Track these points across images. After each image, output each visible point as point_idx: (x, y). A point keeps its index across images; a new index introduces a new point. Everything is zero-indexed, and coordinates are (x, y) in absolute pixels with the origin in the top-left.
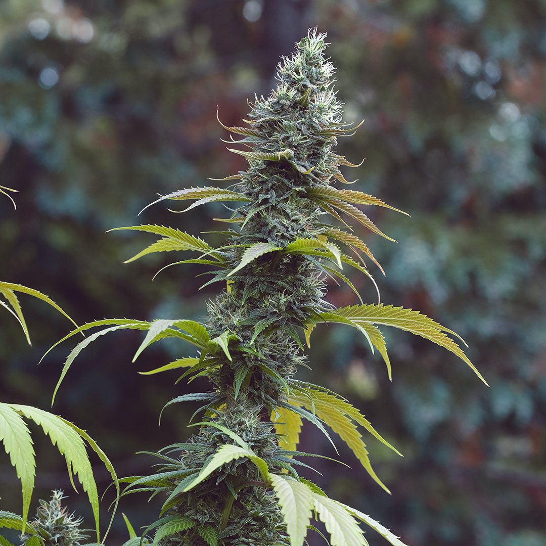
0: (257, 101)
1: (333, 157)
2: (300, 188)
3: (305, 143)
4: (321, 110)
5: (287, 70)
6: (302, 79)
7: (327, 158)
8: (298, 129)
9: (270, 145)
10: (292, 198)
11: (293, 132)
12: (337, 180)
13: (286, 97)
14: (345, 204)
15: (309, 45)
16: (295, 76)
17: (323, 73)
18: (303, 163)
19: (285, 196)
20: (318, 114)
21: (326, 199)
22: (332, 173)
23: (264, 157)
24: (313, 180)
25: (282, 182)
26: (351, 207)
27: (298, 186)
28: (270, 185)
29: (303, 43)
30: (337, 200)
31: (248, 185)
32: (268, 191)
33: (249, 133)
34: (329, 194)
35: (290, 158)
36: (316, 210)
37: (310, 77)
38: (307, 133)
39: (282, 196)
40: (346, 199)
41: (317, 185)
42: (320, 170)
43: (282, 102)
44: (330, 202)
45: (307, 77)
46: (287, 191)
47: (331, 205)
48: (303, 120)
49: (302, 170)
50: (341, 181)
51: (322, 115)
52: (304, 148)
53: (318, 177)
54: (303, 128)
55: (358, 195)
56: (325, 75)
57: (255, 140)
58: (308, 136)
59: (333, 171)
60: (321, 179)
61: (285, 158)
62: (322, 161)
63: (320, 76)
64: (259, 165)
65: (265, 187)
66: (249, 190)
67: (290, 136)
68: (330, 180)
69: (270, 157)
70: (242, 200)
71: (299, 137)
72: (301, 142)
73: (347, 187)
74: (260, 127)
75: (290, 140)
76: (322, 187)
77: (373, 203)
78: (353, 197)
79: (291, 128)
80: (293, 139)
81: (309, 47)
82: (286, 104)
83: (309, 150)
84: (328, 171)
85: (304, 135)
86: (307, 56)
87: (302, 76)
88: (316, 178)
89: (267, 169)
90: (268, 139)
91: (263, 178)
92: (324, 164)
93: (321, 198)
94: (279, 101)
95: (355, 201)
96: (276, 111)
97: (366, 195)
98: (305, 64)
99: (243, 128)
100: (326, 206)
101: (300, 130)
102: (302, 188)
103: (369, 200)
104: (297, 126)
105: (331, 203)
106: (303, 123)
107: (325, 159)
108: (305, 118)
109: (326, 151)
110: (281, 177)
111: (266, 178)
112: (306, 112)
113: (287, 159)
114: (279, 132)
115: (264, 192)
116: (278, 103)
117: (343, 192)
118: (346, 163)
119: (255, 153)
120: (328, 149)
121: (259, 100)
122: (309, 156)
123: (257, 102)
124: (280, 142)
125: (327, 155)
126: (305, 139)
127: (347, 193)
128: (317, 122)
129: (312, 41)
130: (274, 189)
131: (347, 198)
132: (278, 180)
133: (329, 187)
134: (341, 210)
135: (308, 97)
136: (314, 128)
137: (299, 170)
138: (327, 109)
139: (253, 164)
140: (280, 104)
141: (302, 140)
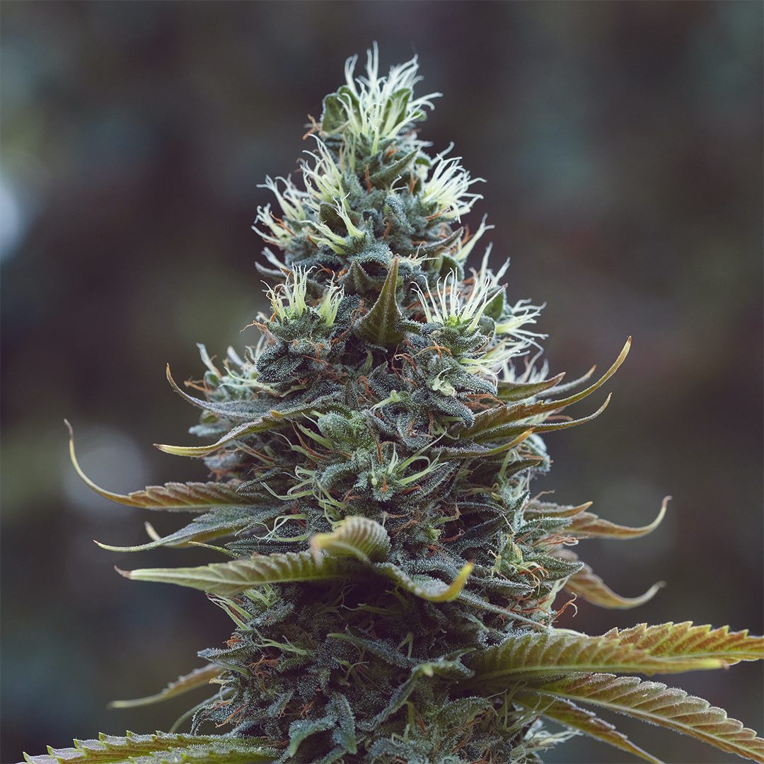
0: (214, 371)
1: (546, 515)
2: (441, 662)
3: (422, 482)
4: (454, 341)
5: (298, 227)
6: (359, 245)
7: (524, 523)
8: (384, 437)
9: (289, 522)
10: (421, 708)
11: (366, 453)
12: (580, 601)
13: (310, 323)
14: (632, 685)
15: (358, 114)
16: (328, 238)
17: (433, 207)
18: (432, 564)
19: (392, 708)
20: (449, 362)
21: (555, 682)
22: (554, 579)
23: (273, 573)
24: (489, 618)
25: (369, 656)
26: (657, 691)
27: (432, 655)
28: (324, 677)
29: (334, 113)
30: (599, 677)
31: (241, 697)
32: (320, 703)
33: (204, 498)
34: (561, 661)
35: (378, 555)
36: (529, 734)
37: (386, 231)
38: (423, 442)
39: (379, 709)
40: (632, 665)
41: (509, 636)
42: (507, 574)
43: (298, 345)
44: (574, 688)
45: (377, 234)
46: (395, 684)
47: (582, 699)
48: (395, 396)
49: (433, 589)
50: (600, 601)
51: (466, 360)
52: (423, 505)
53: (504, 604)
54: (403, 428)
55: (675, 637)
56: (445, 215)
57: (233, 518)
58: (428, 453)
59: (556, 570)
60: (519, 608)
61: (354, 558)
62: (505, 539)
63: (424, 220)
64: (264, 608)
65: (306, 689)
66: (248, 715)
67: (358, 470)
68: (554, 607)
69: (295, 570)
70: (229, 760)
71: (393, 465)
72: (404, 482)
73: (625, 619)
74: (245, 467)
75: (362, 483)
76: (527, 640)
77: (739, 656)
78: (658, 651)
79: (355, 439)
80: (369, 478)
81: (360, 121)
82: (318, 350)
83: (446, 509)
84: (538, 573)
85: (410, 454)
86: (359, 157)
87: (355, 232)
88: (494, 608)
89: (302, 618)
90: (281, 503)
91: (290, 655)
92: (516, 547)
93: (536, 683)
94: (286, 345)
95: (668, 662)
96: (283, 389)
97: (707, 630)
98: (357, 188)
99: (178, 486)
100: (562, 710)
101: (394, 438)
102: (450, 659)
103: (721, 646)
104: (376, 427)
105: (579, 692)
106: (398, 410)
107: (515, 529)
108: (401, 388)
109: (512, 500)
110: (360, 635)
111: (304, 653)
112: (399, 364)
113: (365, 558)
114: (313, 466)
115: (307, 708)
116: (283, 354)
117: (614, 638)
118: (602, 529)
119: (230, 566)
120: (520, 488)
121: (218, 364)
122: (450, 530)
123: (213, 378)
124: (322, 502)
125: (519, 514)
126: (420, 465)
127: (633, 639)
128: (449, 390)
129: (365, 101)
130: (343, 690)
131: (634, 659)
132: (351, 652)
133: (553, 633)
134: (625, 709)
135: (392, 307)
136: (444, 419)
137: (418, 591)
138: (478, 334)
139: (241, 611)
140: (295, 356)
141: (407, 474)
